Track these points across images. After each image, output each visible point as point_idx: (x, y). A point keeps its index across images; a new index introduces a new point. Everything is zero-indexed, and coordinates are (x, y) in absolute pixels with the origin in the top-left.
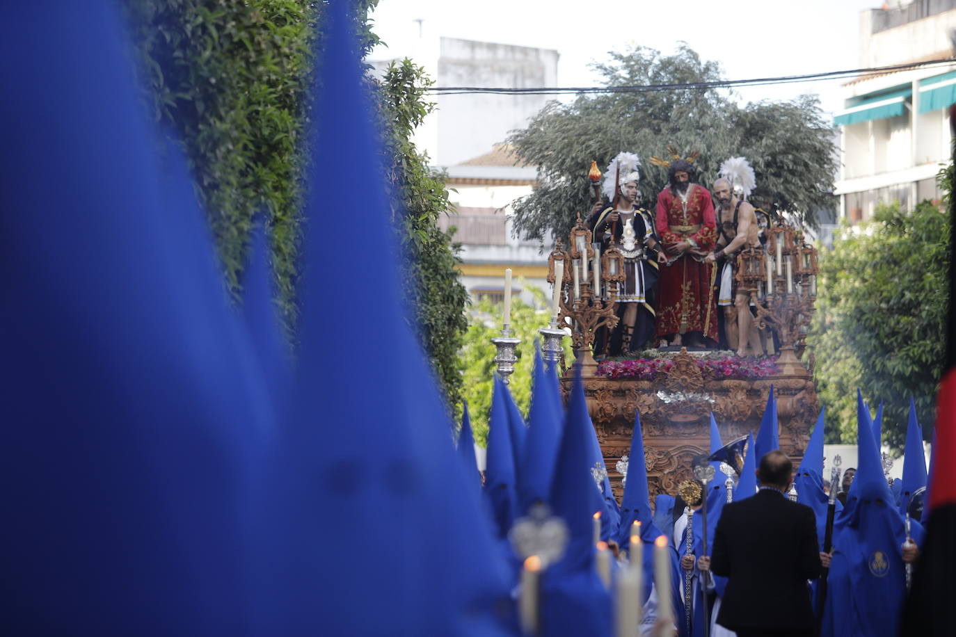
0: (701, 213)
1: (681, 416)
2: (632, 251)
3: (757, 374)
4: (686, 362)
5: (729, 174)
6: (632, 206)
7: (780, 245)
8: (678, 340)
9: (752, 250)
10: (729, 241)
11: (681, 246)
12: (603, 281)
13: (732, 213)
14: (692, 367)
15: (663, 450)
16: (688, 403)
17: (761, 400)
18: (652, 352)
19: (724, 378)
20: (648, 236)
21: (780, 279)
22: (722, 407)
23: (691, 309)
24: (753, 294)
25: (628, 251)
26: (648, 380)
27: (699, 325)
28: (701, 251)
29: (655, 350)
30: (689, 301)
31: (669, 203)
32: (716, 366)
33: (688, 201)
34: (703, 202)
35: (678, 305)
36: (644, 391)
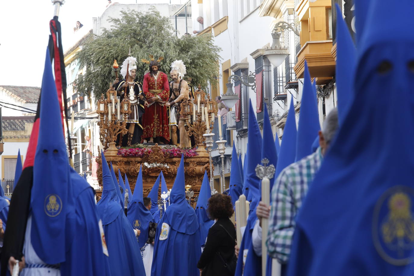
0: (163, 85)
1: (154, 173)
2: (133, 100)
3: (188, 156)
4: (157, 150)
5: (175, 67)
6: (133, 81)
7: (199, 99)
8: (152, 140)
9: (187, 101)
10: (176, 97)
11: (154, 99)
12: (121, 113)
13: (178, 85)
14: (160, 152)
15: (146, 188)
16: (158, 168)
17: (189, 167)
18: (141, 145)
19: (173, 157)
20: (140, 94)
21: (199, 114)
22: (173, 170)
23: (158, 127)
24: (187, 121)
25: (131, 100)
26: (140, 157)
27: (161, 134)
28: (163, 101)
29: (142, 144)
30: (157, 123)
31: (149, 79)
32: (170, 152)
33: (157, 79)
34: (164, 79)
35: (152, 125)
36: (139, 162)
